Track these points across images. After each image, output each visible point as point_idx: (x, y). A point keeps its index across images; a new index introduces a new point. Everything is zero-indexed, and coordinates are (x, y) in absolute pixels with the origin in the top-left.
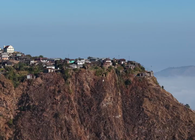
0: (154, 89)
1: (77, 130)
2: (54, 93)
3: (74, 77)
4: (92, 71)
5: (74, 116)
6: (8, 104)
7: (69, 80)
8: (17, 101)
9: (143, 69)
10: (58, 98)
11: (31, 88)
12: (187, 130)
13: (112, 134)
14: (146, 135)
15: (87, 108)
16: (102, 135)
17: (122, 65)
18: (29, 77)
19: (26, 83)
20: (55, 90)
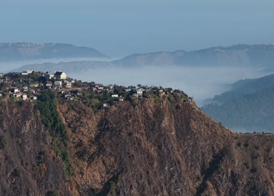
0: (198, 112)
1: (145, 144)
2: (126, 117)
3: (140, 105)
4: (153, 100)
5: (142, 134)
6: (90, 126)
7: (137, 107)
8: (96, 123)
9: (186, 96)
10: (130, 121)
11: (108, 113)
12: (223, 142)
13: (170, 146)
14: (193, 147)
15: (151, 128)
16: (163, 147)
17: (172, 94)
18: (105, 105)
19: (104, 110)
20: (127, 115)
